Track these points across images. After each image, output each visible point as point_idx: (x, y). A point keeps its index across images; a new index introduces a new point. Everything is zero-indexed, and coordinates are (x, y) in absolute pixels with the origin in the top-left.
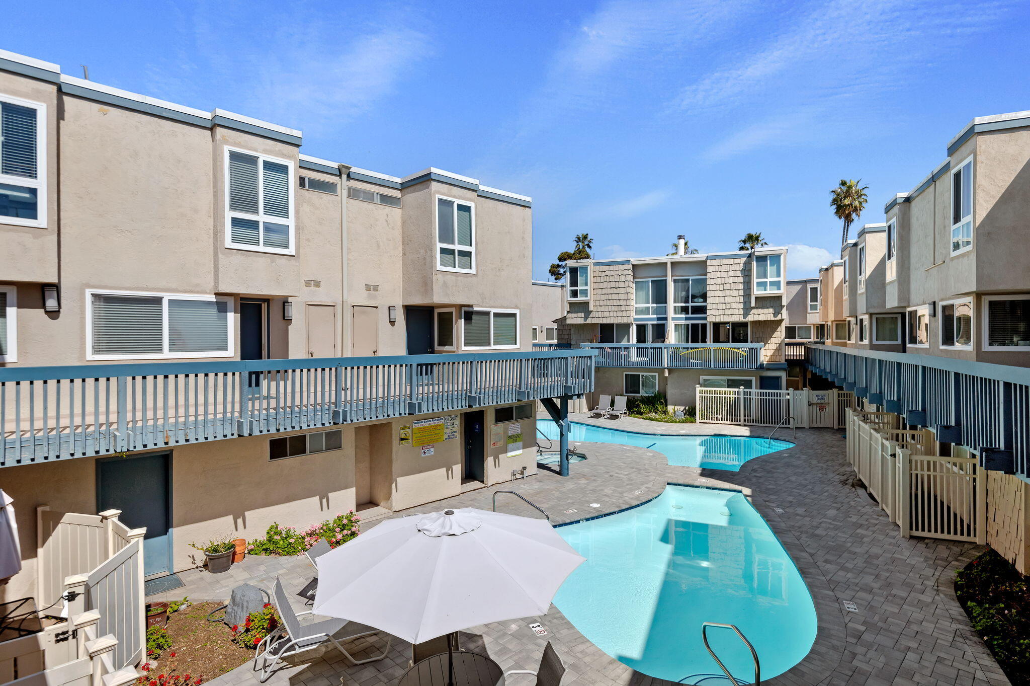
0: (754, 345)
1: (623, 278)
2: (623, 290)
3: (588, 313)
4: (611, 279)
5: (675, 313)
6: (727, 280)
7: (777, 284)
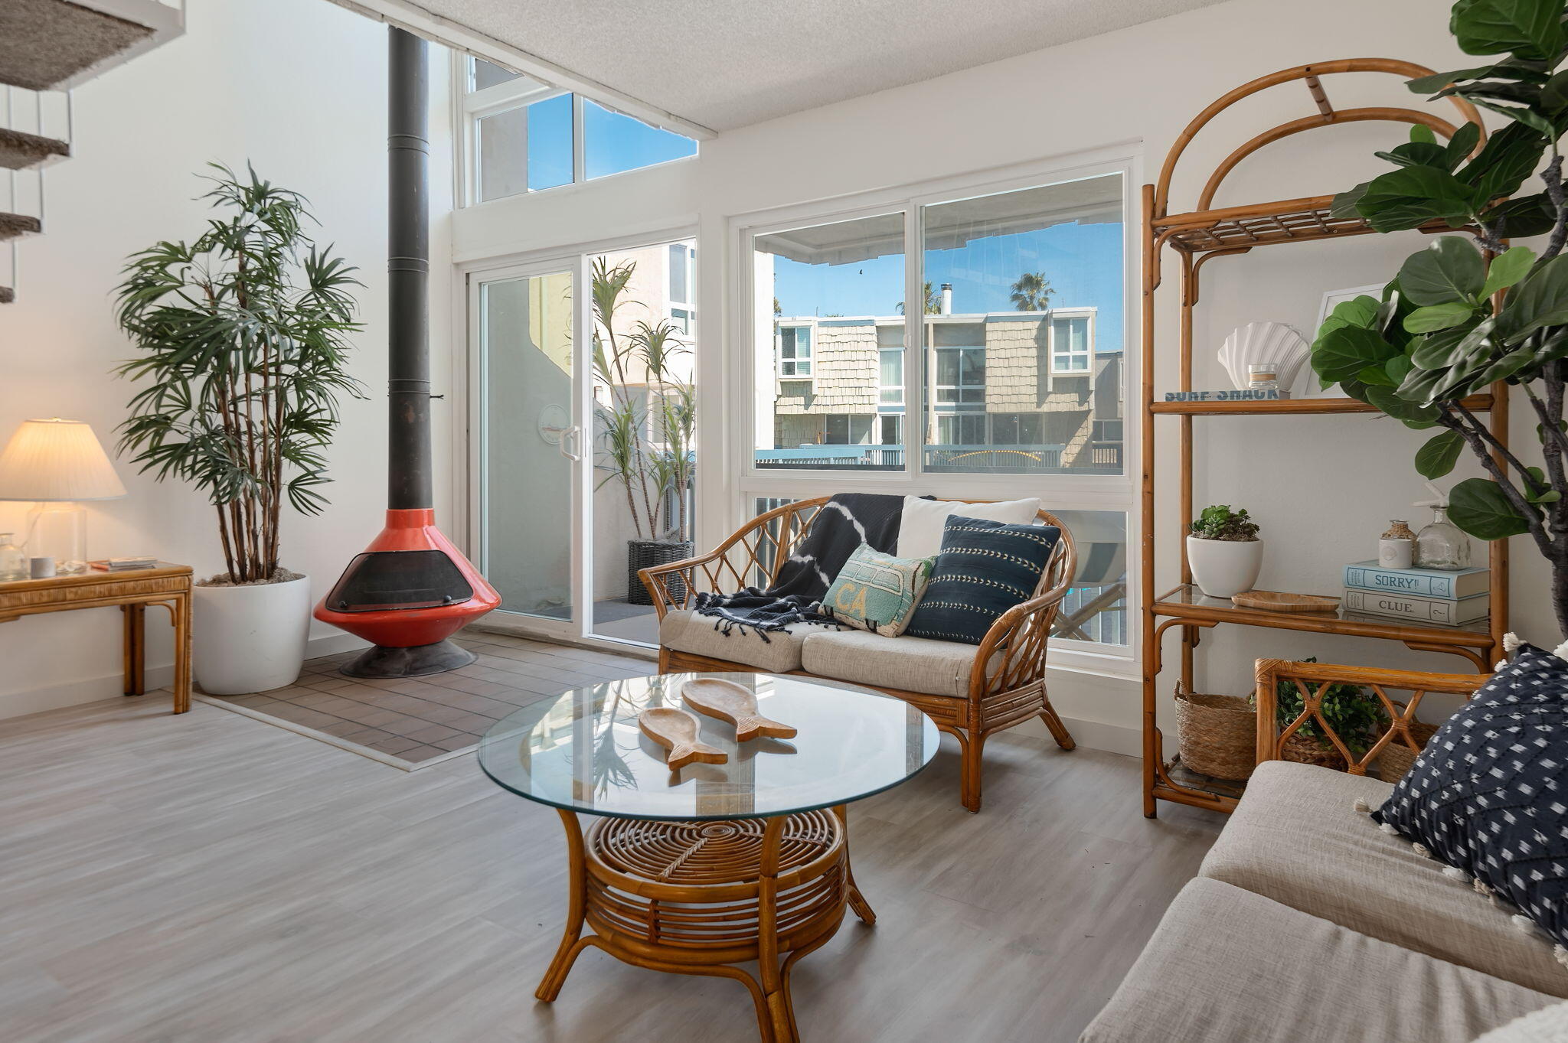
0: (1051, 447)
1: (862, 346)
2: (862, 365)
3: (810, 399)
4: (846, 347)
5: (939, 400)
6: (1014, 353)
7: (1083, 360)
